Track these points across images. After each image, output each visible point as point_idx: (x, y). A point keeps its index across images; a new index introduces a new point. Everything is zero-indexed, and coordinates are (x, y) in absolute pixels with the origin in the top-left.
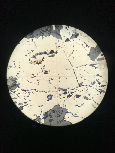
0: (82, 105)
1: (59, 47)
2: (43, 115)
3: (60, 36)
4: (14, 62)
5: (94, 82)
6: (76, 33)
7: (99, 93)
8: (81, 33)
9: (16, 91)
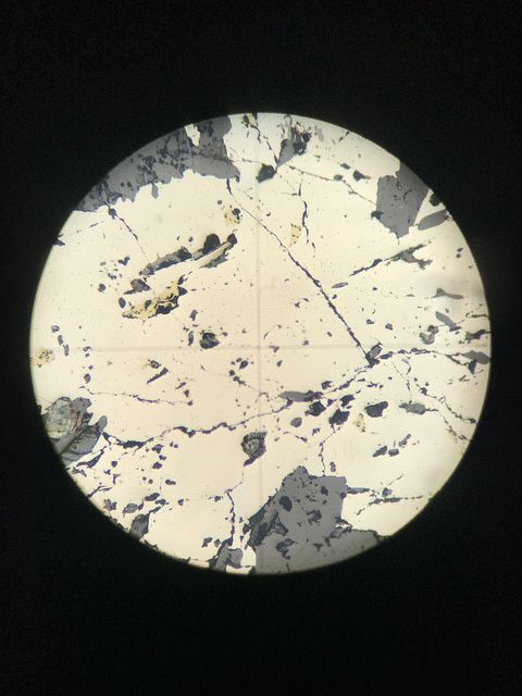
0: (404, 442)
1: (236, 212)
2: (245, 531)
3: (229, 162)
4: (55, 329)
5: (431, 328)
6: (294, 131)
7: (465, 371)
8: (316, 128)
9: (99, 457)
